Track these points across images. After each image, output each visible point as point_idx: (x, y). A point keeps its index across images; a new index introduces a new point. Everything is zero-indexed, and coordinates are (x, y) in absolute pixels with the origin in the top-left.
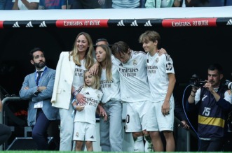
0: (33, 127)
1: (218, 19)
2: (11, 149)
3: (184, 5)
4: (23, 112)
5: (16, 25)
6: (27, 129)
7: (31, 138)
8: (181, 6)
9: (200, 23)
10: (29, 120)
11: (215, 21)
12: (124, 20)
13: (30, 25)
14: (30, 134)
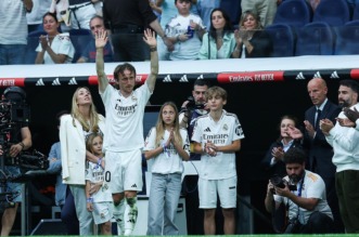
0: (62, 206)
1: (286, 72)
2: (36, 234)
3: (244, 55)
4: (49, 189)
5: (40, 83)
6: (56, 209)
7: (60, 220)
8: (240, 57)
9: (263, 76)
10: (57, 198)
11: (281, 75)
12: (171, 75)
13: (56, 82)
14: (58, 215)
